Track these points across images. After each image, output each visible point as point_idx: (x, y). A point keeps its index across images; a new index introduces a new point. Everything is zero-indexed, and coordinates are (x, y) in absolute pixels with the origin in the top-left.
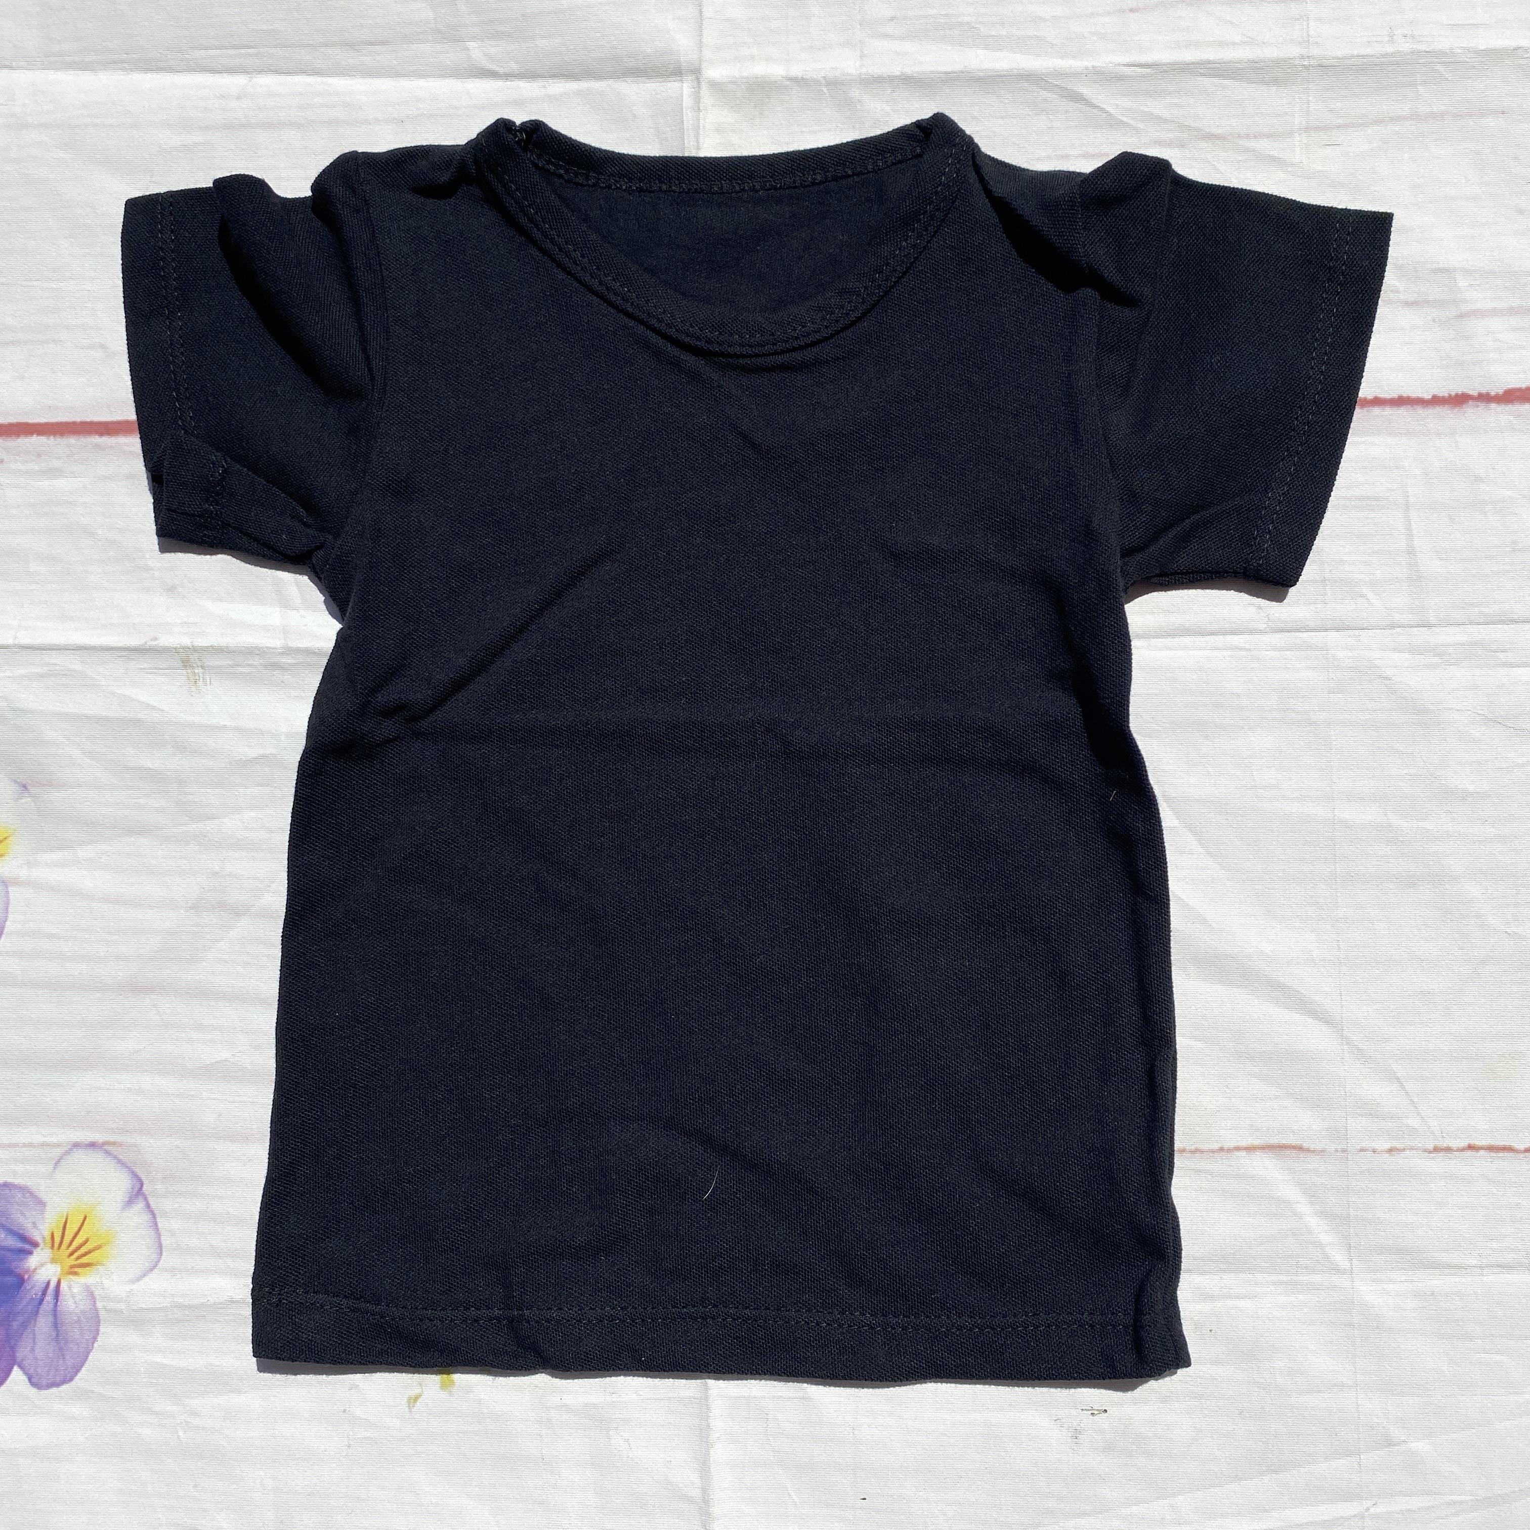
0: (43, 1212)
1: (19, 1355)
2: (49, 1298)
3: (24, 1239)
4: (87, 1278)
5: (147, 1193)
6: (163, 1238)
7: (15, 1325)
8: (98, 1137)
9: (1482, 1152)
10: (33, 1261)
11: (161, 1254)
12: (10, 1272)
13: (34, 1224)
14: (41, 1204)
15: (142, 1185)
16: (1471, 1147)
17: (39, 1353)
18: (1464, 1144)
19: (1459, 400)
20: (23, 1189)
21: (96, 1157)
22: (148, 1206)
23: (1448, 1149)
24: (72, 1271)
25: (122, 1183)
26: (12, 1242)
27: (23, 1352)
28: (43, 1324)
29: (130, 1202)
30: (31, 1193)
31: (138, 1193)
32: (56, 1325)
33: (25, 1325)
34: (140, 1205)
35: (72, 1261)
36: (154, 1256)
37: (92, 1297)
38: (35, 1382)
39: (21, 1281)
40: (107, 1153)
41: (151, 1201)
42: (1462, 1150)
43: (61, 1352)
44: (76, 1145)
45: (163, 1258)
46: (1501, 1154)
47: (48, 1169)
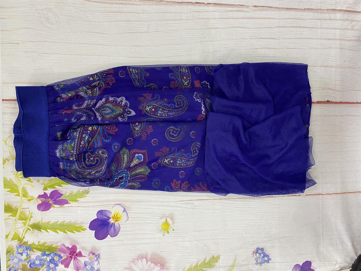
0: (111, 214)
1: (109, 233)
2: (113, 225)
3: (109, 217)
4: (118, 222)
7: (108, 229)
8: (119, 203)
10: (110, 220)
12: (107, 222)
13: (110, 215)
14: (111, 213)
17: (112, 232)
20: (108, 211)
21: (119, 206)
22: (126, 212)
25: (123, 209)
26: (107, 218)
28: (112, 229)
29: (124, 212)
30: (110, 212)
32: (114, 228)
33: (110, 229)
34: (125, 212)
35: (116, 220)
36: (127, 218)
37: (119, 225)
38: (112, 236)
39: (109, 223)
40: (120, 205)
43: (115, 232)
44: (116, 204)
47: (112, 208)
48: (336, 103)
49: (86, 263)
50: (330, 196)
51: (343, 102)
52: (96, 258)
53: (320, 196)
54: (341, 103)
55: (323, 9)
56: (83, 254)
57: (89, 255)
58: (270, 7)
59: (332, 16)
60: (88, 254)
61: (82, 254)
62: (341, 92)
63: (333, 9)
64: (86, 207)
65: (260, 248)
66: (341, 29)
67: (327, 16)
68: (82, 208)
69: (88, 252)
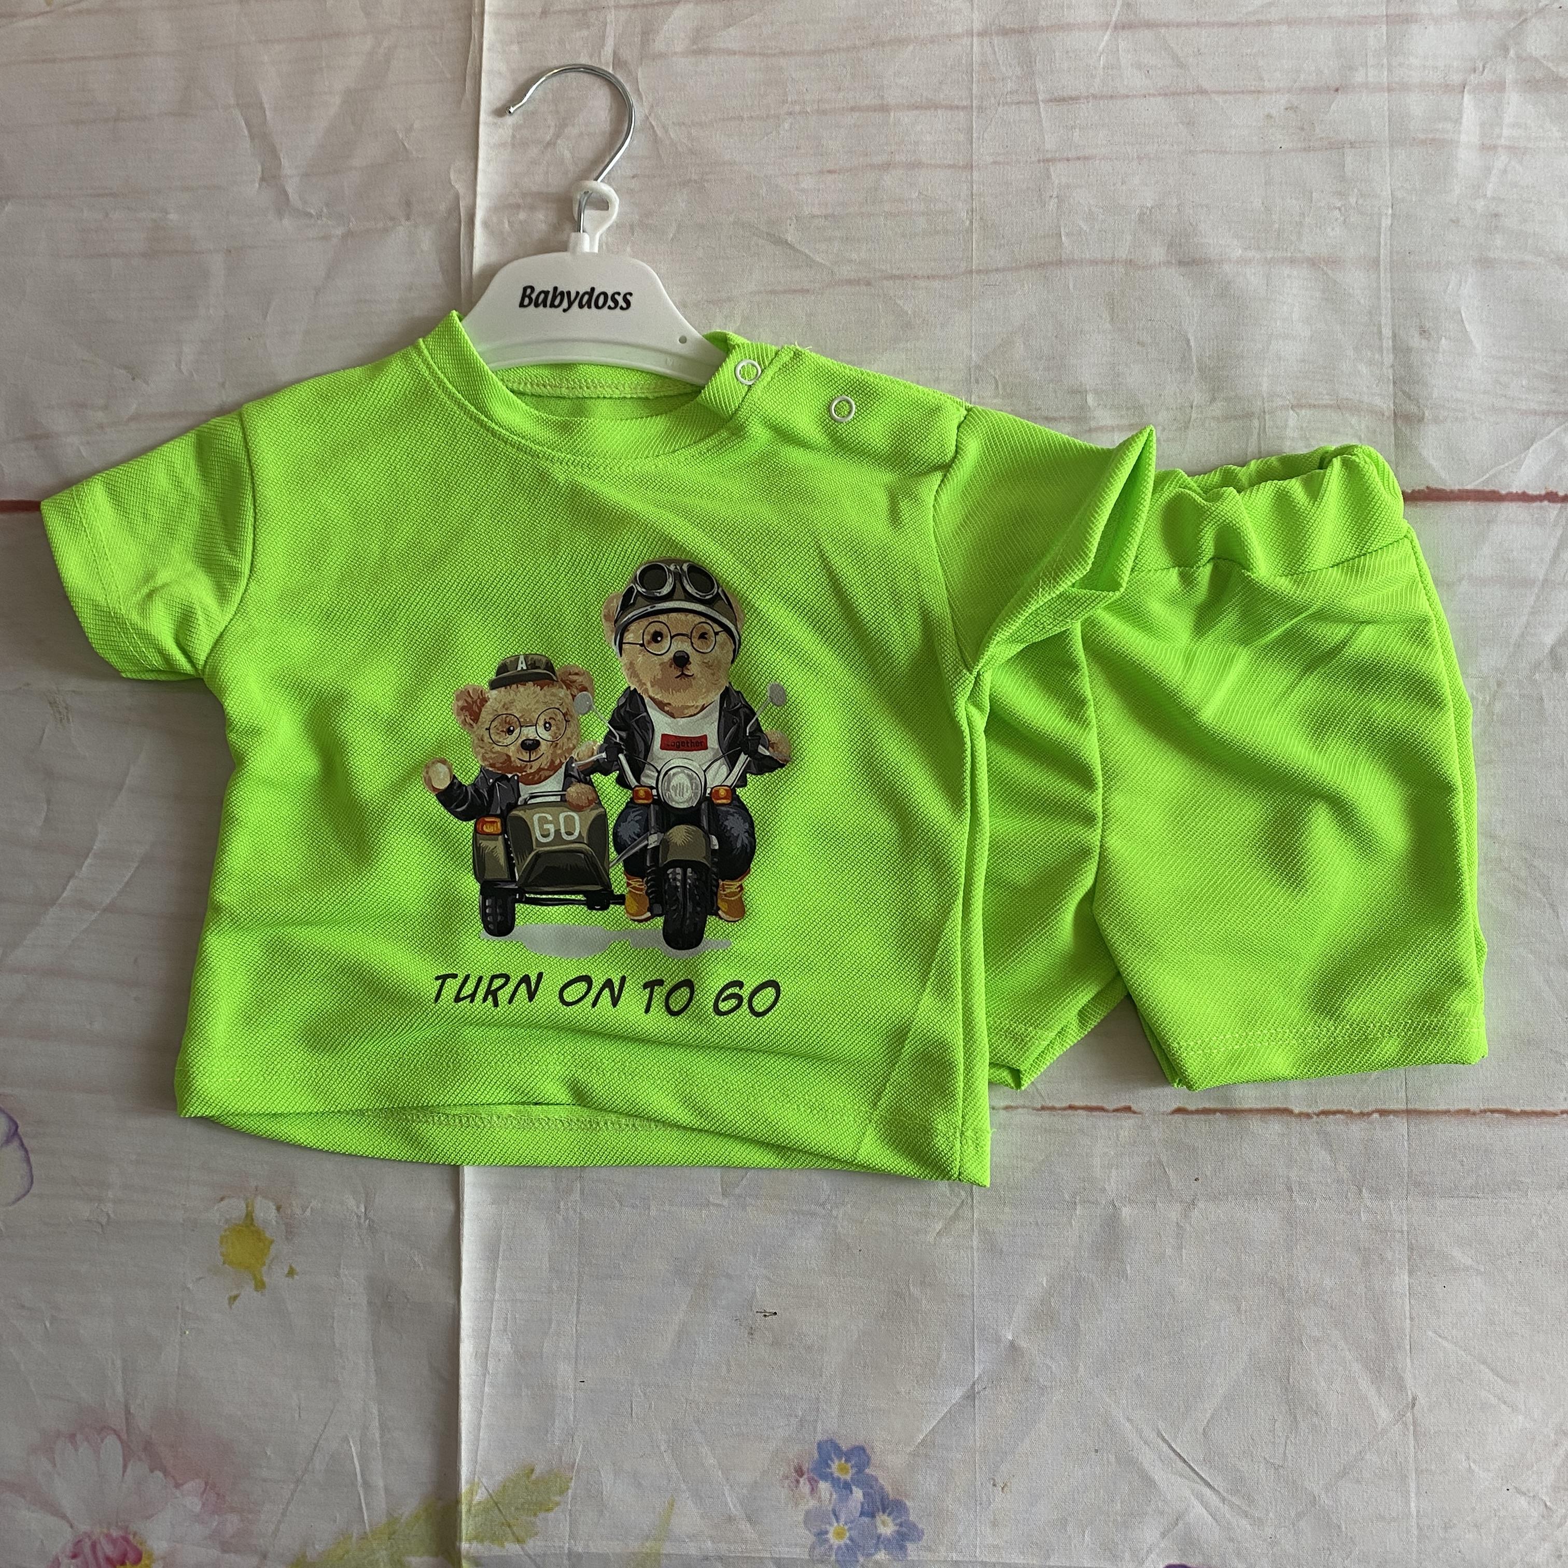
5: (21, 1134)
6: (34, 1169)
9: (1080, 1112)
11: (32, 1182)
15: (17, 1127)
16: (1071, 1107)
18: (1064, 1105)
23: (1053, 1109)
31: (14, 1134)
41: (25, 1141)
42: (1064, 1109)
45: (34, 1185)
46: (1094, 1113)
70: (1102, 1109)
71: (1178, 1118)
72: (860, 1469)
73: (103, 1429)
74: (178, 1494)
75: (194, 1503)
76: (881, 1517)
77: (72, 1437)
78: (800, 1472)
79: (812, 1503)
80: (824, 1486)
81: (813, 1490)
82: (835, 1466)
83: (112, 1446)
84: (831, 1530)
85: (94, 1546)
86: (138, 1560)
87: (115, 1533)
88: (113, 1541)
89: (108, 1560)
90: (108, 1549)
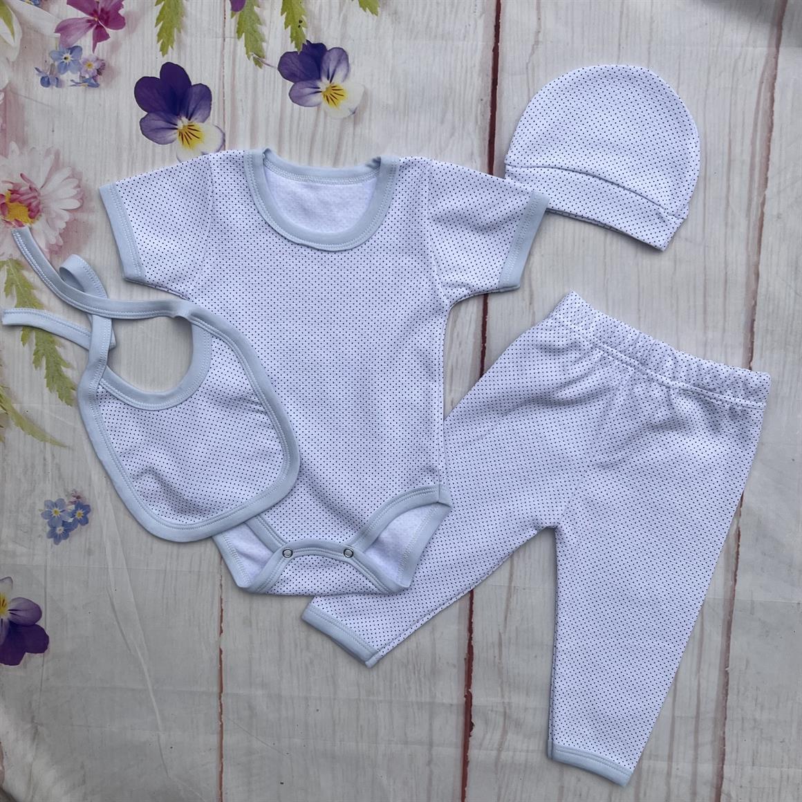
0: (201, 121)
1: (152, 115)
2: (172, 126)
3: (192, 115)
4: (179, 141)
7: (162, 114)
8: (227, 143)
9: (220, 613)
10: (184, 119)
12: (180, 111)
14: (203, 121)
16: (222, 610)
17: (153, 122)
18: (223, 608)
19: (470, 630)
20: (209, 115)
21: (220, 141)
23: (221, 603)
24: (181, 134)
26: (191, 110)
27: (153, 116)
28: (162, 124)
30: (206, 118)
32: (163, 128)
33: (161, 116)
35: (184, 134)
37: (171, 142)
38: (142, 121)
39: (177, 114)
42: (221, 607)
43: (152, 130)
44: (224, 135)
46: (220, 618)
47: (216, 123)
48: (466, 747)
49: (76, 50)
50: (216, 716)
51: (468, 769)
52: (87, 77)
53: (216, 689)
54: (465, 762)
55: (724, 725)
56: (99, 44)
57: (98, 59)
58: (736, 575)
59: (707, 752)
60: (101, 57)
61: (100, 40)
62: (496, 765)
63: (724, 755)
64: (222, 56)
65: (88, 516)
66: (669, 774)
67: (707, 736)
68: (219, 46)
69: (105, 58)
70: (221, 622)
71: (218, 651)
72: (80, 521)
73: (82, 200)
74: (57, 234)
75: (53, 241)
76: (62, 528)
77: (79, 186)
78: (78, 497)
79: (66, 501)
80: (72, 507)
81: (72, 503)
82: (80, 511)
83: (75, 204)
84: (57, 509)
85: (35, 197)
86: (31, 217)
87: (41, 207)
88: (37, 206)
89: (30, 204)
90: (34, 204)
